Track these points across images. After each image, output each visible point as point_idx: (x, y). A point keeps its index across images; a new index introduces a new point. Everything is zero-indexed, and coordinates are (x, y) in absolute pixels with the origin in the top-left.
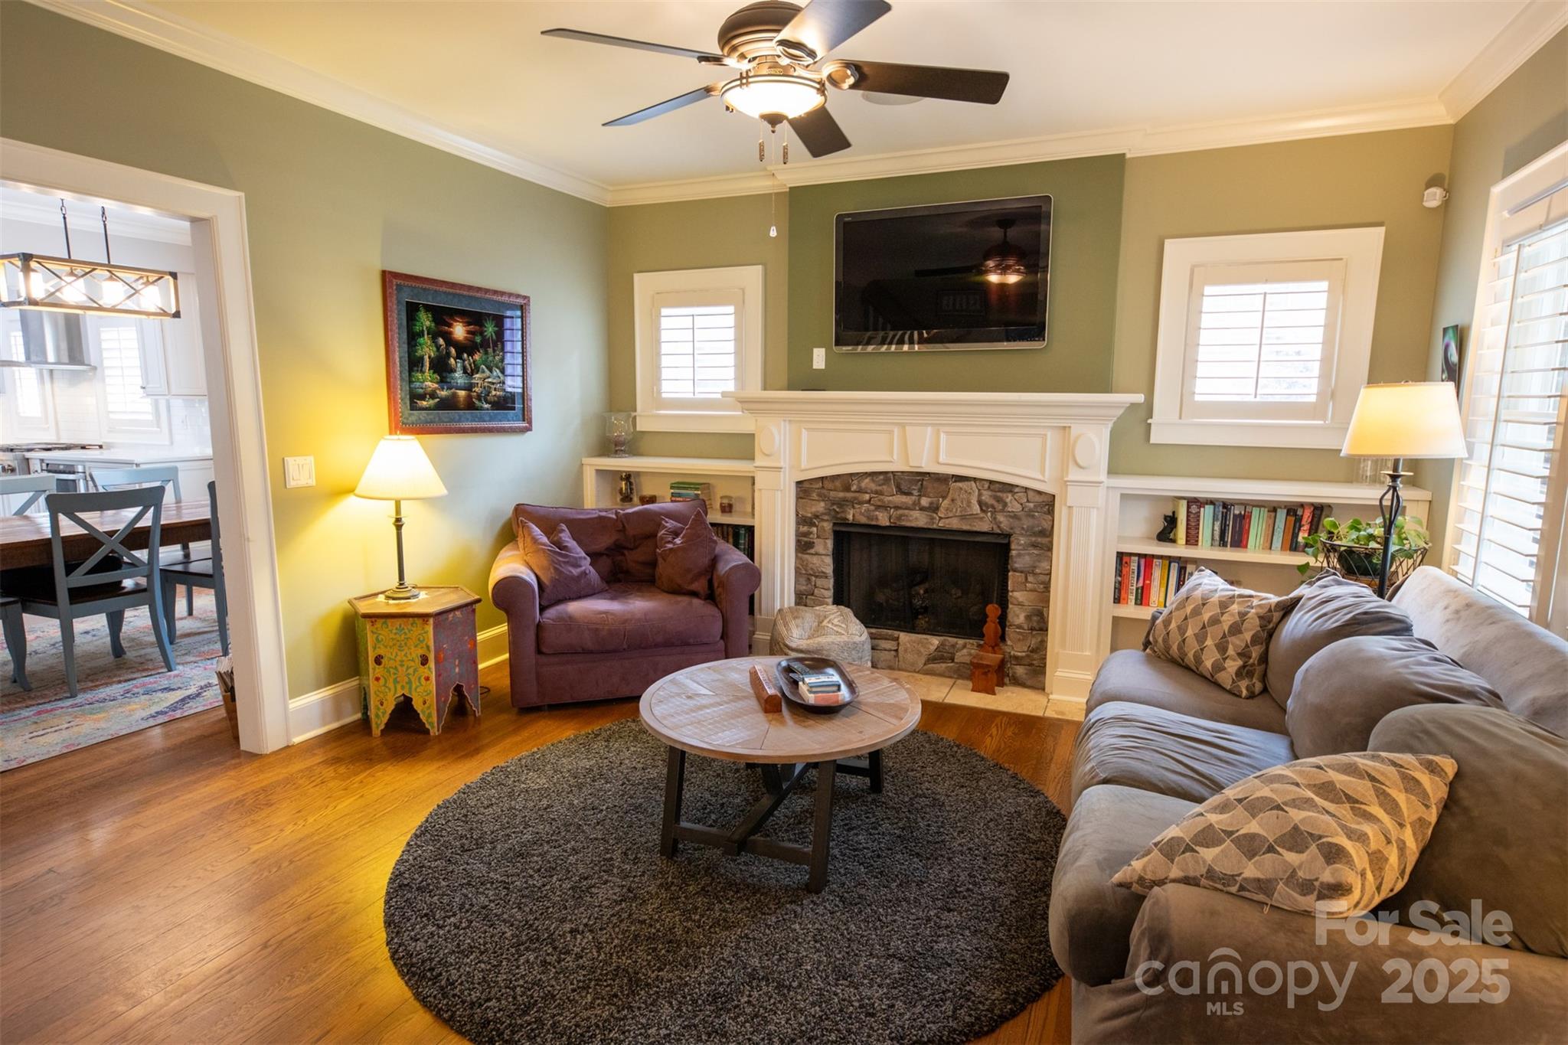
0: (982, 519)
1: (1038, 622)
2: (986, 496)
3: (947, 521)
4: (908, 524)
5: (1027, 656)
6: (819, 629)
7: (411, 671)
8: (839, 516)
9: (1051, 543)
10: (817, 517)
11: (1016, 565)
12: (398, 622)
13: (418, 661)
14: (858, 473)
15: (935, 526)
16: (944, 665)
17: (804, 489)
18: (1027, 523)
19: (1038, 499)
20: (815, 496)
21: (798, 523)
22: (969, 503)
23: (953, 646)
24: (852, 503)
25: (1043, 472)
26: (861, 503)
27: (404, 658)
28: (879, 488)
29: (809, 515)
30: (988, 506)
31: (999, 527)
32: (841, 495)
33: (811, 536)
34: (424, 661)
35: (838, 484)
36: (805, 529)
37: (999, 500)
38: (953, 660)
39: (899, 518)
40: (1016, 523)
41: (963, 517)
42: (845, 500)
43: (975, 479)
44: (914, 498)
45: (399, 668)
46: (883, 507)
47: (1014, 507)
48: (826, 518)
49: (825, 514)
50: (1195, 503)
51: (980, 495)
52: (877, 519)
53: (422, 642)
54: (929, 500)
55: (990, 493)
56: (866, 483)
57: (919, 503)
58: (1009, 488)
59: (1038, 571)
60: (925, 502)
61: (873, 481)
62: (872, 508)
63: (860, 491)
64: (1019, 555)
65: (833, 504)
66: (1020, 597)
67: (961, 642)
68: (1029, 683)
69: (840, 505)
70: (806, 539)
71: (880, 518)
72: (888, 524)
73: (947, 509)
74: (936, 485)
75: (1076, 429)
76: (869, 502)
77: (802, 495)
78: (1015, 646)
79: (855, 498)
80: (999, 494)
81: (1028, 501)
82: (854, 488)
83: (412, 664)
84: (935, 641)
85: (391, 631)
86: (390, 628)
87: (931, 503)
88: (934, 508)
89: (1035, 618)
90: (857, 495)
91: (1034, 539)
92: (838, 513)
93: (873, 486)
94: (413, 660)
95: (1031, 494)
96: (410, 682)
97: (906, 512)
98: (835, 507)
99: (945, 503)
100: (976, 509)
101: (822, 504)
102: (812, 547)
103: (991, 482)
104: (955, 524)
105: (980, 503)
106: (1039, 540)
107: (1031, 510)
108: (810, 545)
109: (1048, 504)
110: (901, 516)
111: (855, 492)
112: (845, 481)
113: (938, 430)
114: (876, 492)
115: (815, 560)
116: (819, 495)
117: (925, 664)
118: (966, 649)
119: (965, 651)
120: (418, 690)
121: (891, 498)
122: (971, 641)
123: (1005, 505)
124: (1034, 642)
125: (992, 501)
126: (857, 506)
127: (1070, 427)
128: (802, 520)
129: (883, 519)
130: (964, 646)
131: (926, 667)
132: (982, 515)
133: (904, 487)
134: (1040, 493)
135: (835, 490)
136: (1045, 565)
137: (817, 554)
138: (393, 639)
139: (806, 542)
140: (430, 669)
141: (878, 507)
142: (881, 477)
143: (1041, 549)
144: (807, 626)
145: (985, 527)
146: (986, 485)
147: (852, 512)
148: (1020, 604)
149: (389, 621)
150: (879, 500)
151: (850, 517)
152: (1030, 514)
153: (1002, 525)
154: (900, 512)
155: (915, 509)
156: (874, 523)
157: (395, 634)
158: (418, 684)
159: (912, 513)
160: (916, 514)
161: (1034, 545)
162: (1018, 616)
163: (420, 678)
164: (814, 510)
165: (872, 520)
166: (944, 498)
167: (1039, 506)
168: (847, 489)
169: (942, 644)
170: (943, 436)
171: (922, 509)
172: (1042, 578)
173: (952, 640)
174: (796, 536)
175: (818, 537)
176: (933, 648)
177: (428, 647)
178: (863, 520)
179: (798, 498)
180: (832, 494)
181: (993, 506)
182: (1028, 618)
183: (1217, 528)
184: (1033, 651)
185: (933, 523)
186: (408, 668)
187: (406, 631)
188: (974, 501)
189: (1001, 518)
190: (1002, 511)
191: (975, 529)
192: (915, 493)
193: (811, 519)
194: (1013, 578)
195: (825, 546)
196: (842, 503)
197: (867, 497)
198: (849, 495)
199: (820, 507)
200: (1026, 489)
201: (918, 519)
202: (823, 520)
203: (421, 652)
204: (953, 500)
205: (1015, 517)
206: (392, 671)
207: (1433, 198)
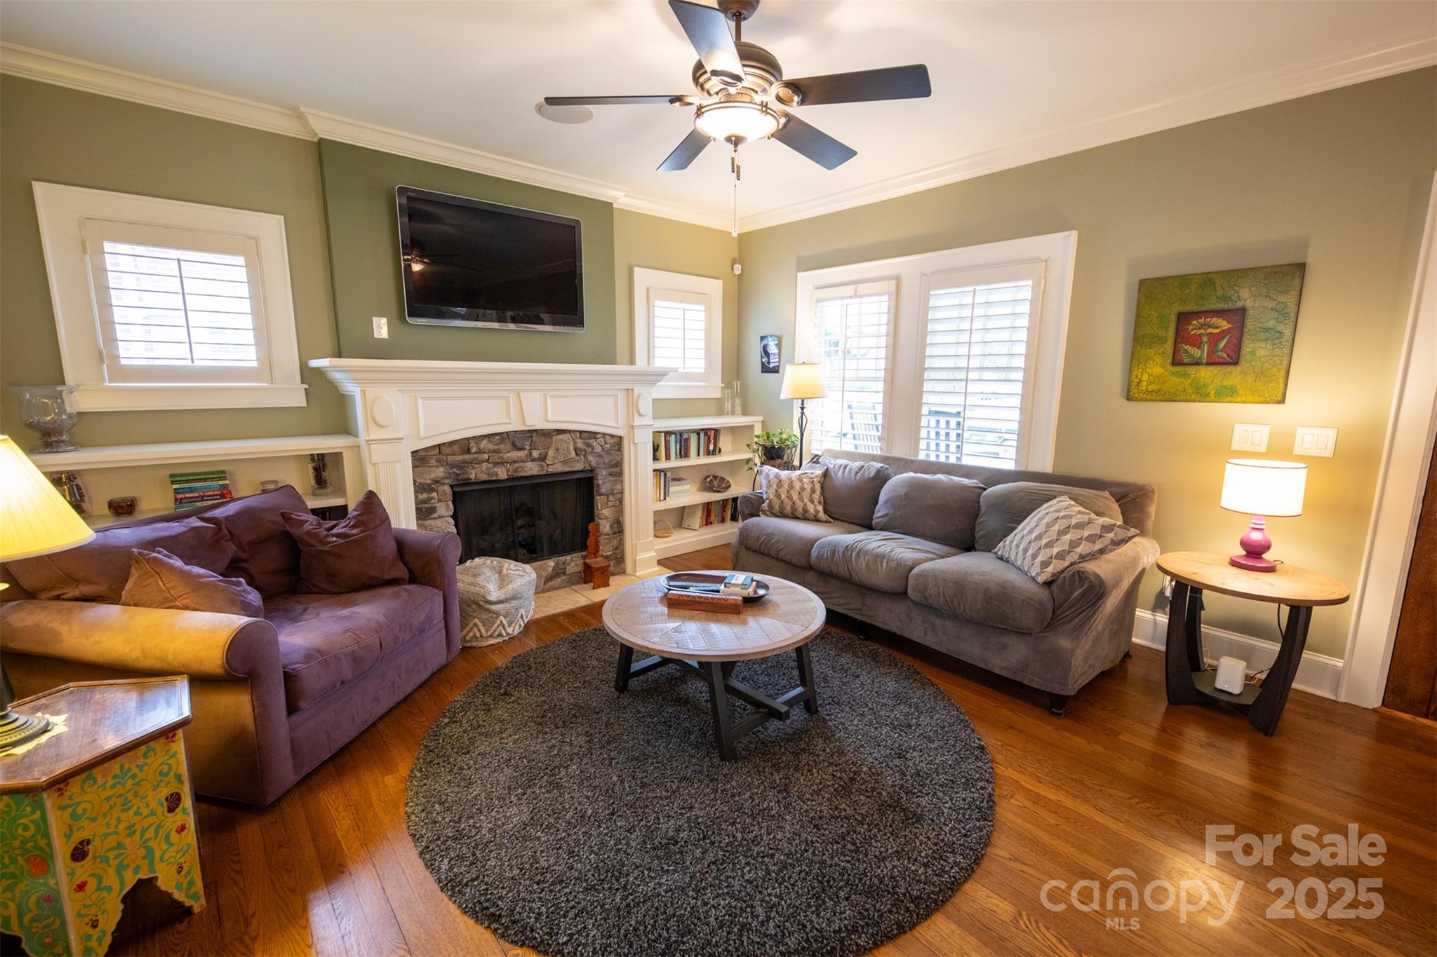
0: (578, 461)
1: (618, 527)
2: (580, 444)
3: (554, 466)
4: (524, 474)
5: (614, 553)
6: (503, 579)
7: (150, 834)
8: (460, 477)
9: (621, 470)
10: (437, 482)
11: (602, 491)
12: (115, 766)
13: (162, 809)
14: (474, 437)
15: (544, 472)
16: (559, 580)
17: (420, 459)
18: (607, 459)
19: (612, 441)
20: (433, 462)
21: (416, 492)
22: (568, 450)
23: (564, 563)
24: (472, 463)
25: (617, 421)
26: (480, 462)
27: (137, 818)
28: (496, 447)
29: (429, 482)
30: (581, 450)
31: (590, 465)
32: (460, 458)
33: (432, 501)
34: (174, 802)
35: (456, 448)
36: (424, 496)
37: (588, 445)
38: (564, 573)
39: (516, 470)
40: (600, 460)
41: (564, 462)
42: (464, 462)
43: (570, 431)
44: (526, 452)
45: (127, 841)
46: (502, 463)
47: (598, 449)
48: (447, 481)
49: (446, 478)
50: (668, 434)
51: (575, 443)
52: (497, 474)
53: (166, 775)
54: (538, 452)
55: (581, 441)
56: (484, 444)
57: (531, 454)
58: (593, 435)
59: (615, 492)
60: (535, 454)
61: (490, 442)
62: (491, 465)
63: (479, 452)
64: (604, 483)
65: (453, 467)
66: (604, 512)
67: (568, 558)
68: (616, 571)
69: (460, 468)
70: (427, 506)
71: (500, 473)
72: (506, 477)
73: (554, 457)
74: (543, 439)
75: (638, 390)
76: (487, 461)
77: (418, 464)
78: (606, 550)
79: (476, 459)
80: (587, 441)
81: (606, 443)
82: (474, 450)
83: (153, 819)
84: (551, 563)
85: (103, 786)
86: (100, 781)
87: (540, 454)
88: (543, 458)
89: (615, 525)
90: (476, 456)
91: (610, 470)
92: (458, 475)
93: (491, 447)
94: (153, 813)
95: (607, 437)
96: (150, 852)
97: (521, 464)
98: (455, 470)
99: (551, 453)
100: (573, 454)
101: (442, 469)
102: (435, 512)
103: (581, 432)
104: (559, 468)
105: (576, 449)
106: (614, 470)
107: (608, 450)
108: (432, 510)
109: (618, 442)
110: (517, 468)
111: (475, 453)
112: (464, 445)
113: (545, 395)
114: (494, 451)
115: (438, 522)
116: (438, 461)
117: (545, 584)
118: (573, 562)
119: (573, 564)
120: (166, 857)
121: (509, 455)
122: (576, 555)
123: (593, 448)
124: (615, 542)
125: (583, 447)
126: (477, 466)
127: (632, 389)
128: (420, 488)
129: (502, 473)
130: (572, 560)
131: (546, 586)
132: (577, 458)
133: (518, 444)
134: (612, 436)
135: (454, 454)
136: (618, 487)
137: (440, 517)
138: (108, 799)
139: (427, 509)
140: (184, 811)
141: (496, 464)
142: (498, 437)
143: (616, 475)
144: (493, 580)
145: (579, 466)
146: (578, 435)
147: (473, 472)
148: (606, 518)
149: (97, 772)
150: (498, 458)
151: (473, 476)
152: (608, 452)
153: (592, 463)
154: (516, 465)
155: (527, 461)
156: (494, 478)
157: (113, 787)
158: (165, 847)
159: (526, 464)
160: (530, 465)
161: (611, 474)
162: (605, 527)
163: (167, 837)
164: (433, 476)
165: (492, 476)
166: (549, 448)
167: (613, 445)
168: (468, 451)
169: (557, 564)
170: (548, 398)
171: (533, 460)
172: (618, 496)
173: (562, 558)
174: (416, 504)
175: (440, 501)
176: (550, 569)
177: (179, 779)
178: (484, 477)
179: (414, 467)
180: (450, 458)
181: (585, 450)
182: (611, 526)
183: (678, 448)
184: (616, 549)
185: (543, 470)
186: (144, 831)
187: (136, 771)
188: (571, 447)
189: (590, 458)
190: (591, 452)
191: (574, 469)
192: (528, 447)
193: (430, 485)
194: (599, 500)
195: (445, 509)
196: (462, 466)
197: (486, 456)
198: (467, 457)
199: (440, 472)
200: (604, 434)
201: (532, 469)
202: (444, 484)
203: (166, 792)
204: (557, 450)
205: (600, 456)
206: (111, 855)
207: (738, 269)
